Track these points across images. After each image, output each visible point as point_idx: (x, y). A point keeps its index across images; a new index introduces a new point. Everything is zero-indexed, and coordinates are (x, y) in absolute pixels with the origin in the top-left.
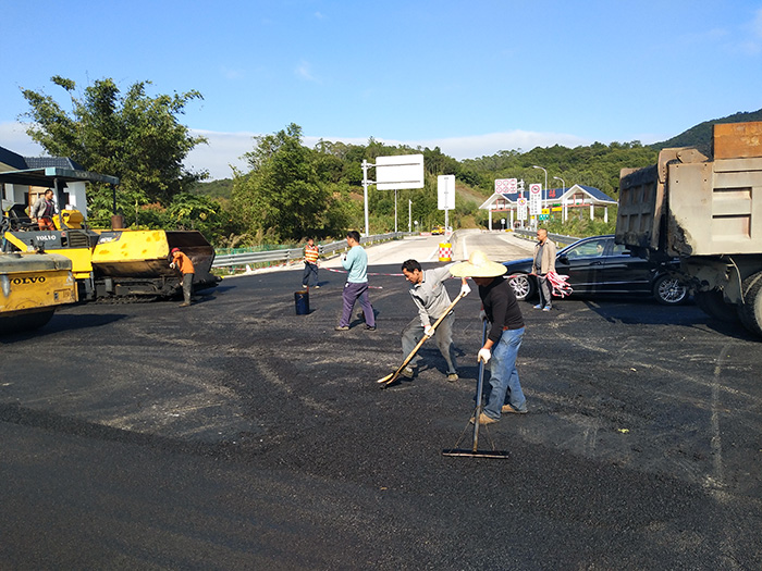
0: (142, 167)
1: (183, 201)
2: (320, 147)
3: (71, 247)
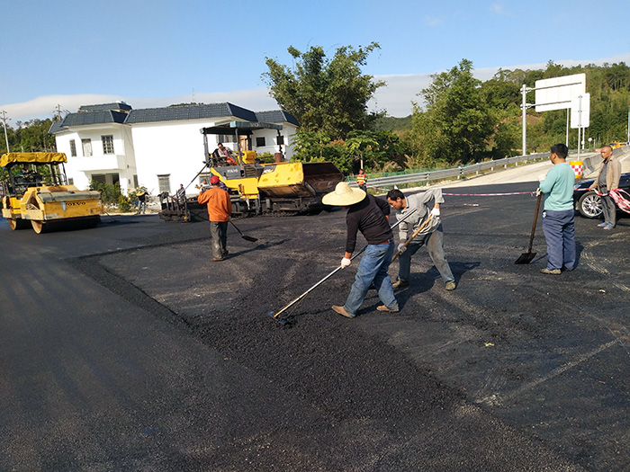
0: (336, 111)
1: (355, 136)
2: (498, 76)
3: (247, 177)
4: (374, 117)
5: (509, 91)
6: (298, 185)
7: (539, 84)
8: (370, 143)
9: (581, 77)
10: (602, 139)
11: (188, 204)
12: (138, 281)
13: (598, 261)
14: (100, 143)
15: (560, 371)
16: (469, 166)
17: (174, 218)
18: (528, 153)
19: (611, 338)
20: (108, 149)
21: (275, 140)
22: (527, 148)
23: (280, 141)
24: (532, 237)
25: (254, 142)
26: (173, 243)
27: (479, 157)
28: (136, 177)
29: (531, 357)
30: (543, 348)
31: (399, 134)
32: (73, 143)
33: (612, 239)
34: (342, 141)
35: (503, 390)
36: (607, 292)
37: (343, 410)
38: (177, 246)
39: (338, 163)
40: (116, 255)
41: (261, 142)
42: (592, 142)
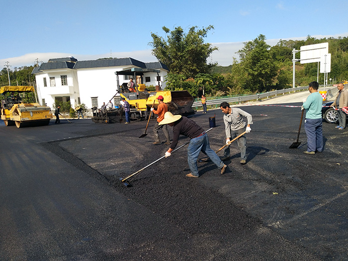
0: (189, 62)
1: (200, 77)
2: (280, 44)
3: (140, 99)
4: (210, 66)
5: (286, 52)
6: (168, 103)
7: (302, 48)
8: (208, 81)
9: (326, 45)
10: (337, 79)
11: (108, 113)
12: (80, 156)
13: (335, 148)
14: (60, 79)
15: (315, 208)
16: (263, 93)
17: (100, 121)
18: (296, 87)
19: (343, 191)
20: (64, 83)
21: (156, 78)
22: (296, 84)
23: (159, 79)
24: (299, 133)
25: (144, 80)
26: (99, 135)
27: (269, 89)
28: (79, 98)
29: (298, 201)
30: (306, 195)
31: (224, 75)
32: (45, 79)
33: (343, 135)
34: (192, 79)
35: (283, 219)
36: (340, 165)
37: (194, 229)
38: (102, 136)
39: (191, 91)
40: (68, 141)
41: (148, 80)
42: (332, 81)
